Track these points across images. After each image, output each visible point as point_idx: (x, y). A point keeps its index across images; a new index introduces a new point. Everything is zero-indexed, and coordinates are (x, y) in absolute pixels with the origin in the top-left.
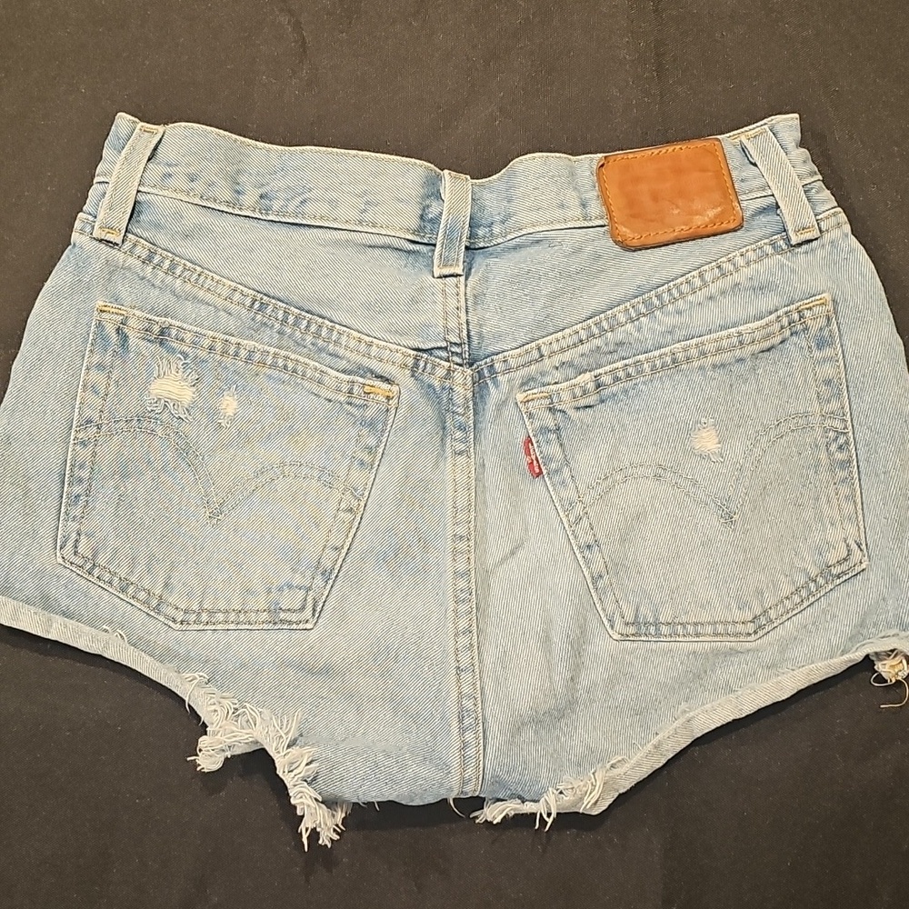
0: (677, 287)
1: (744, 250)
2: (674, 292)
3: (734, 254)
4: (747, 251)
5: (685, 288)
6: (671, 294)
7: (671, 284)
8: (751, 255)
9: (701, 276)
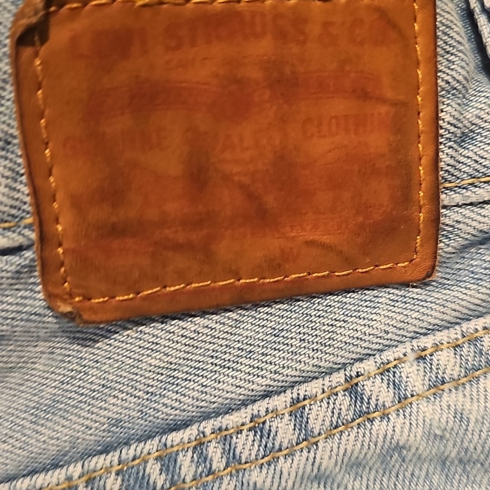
0: (225, 437)
1: (427, 342)
2: (215, 452)
3: (399, 352)
4: (437, 347)
5: (245, 444)
6: (204, 458)
7: (208, 426)
8: (446, 360)
9: (298, 409)
